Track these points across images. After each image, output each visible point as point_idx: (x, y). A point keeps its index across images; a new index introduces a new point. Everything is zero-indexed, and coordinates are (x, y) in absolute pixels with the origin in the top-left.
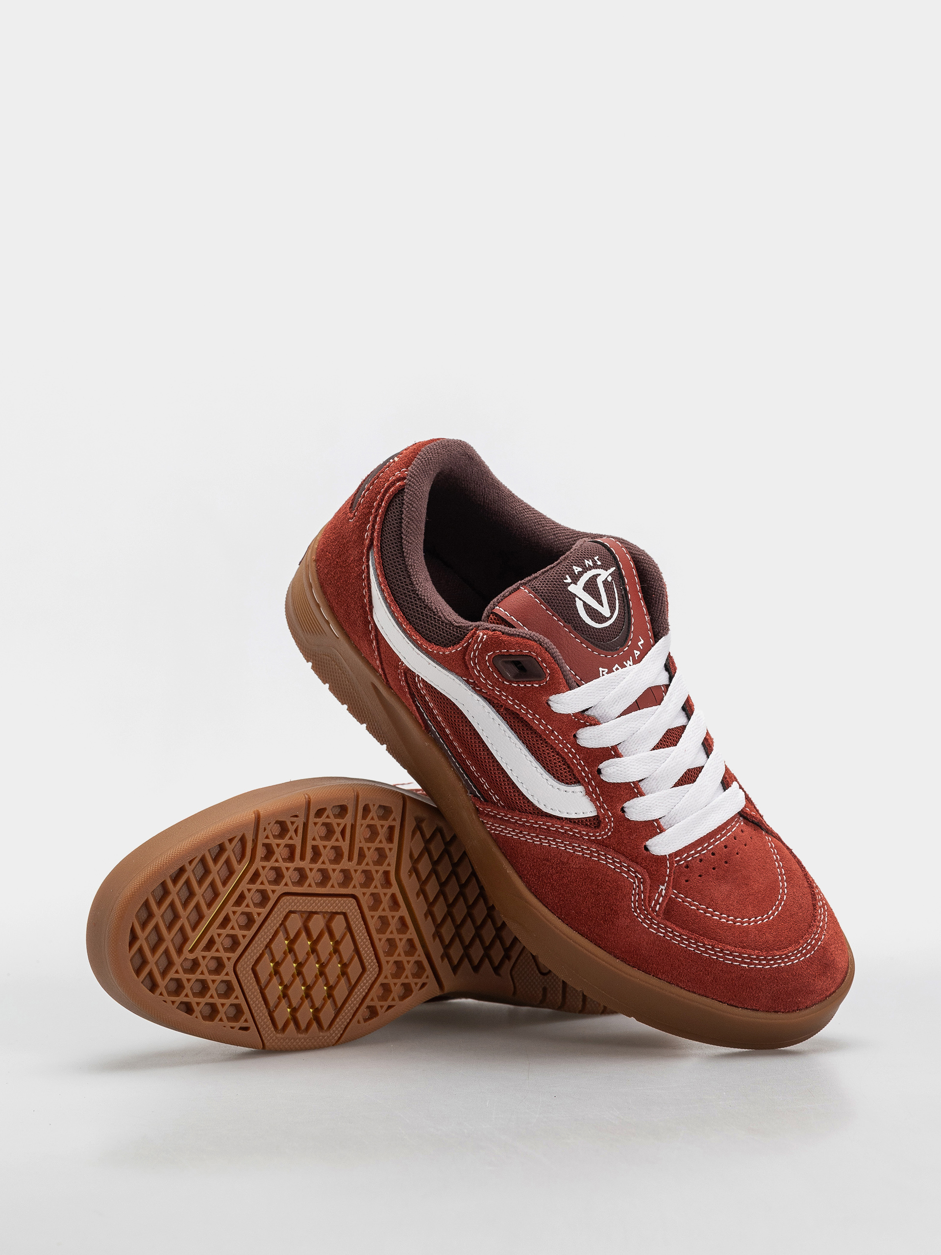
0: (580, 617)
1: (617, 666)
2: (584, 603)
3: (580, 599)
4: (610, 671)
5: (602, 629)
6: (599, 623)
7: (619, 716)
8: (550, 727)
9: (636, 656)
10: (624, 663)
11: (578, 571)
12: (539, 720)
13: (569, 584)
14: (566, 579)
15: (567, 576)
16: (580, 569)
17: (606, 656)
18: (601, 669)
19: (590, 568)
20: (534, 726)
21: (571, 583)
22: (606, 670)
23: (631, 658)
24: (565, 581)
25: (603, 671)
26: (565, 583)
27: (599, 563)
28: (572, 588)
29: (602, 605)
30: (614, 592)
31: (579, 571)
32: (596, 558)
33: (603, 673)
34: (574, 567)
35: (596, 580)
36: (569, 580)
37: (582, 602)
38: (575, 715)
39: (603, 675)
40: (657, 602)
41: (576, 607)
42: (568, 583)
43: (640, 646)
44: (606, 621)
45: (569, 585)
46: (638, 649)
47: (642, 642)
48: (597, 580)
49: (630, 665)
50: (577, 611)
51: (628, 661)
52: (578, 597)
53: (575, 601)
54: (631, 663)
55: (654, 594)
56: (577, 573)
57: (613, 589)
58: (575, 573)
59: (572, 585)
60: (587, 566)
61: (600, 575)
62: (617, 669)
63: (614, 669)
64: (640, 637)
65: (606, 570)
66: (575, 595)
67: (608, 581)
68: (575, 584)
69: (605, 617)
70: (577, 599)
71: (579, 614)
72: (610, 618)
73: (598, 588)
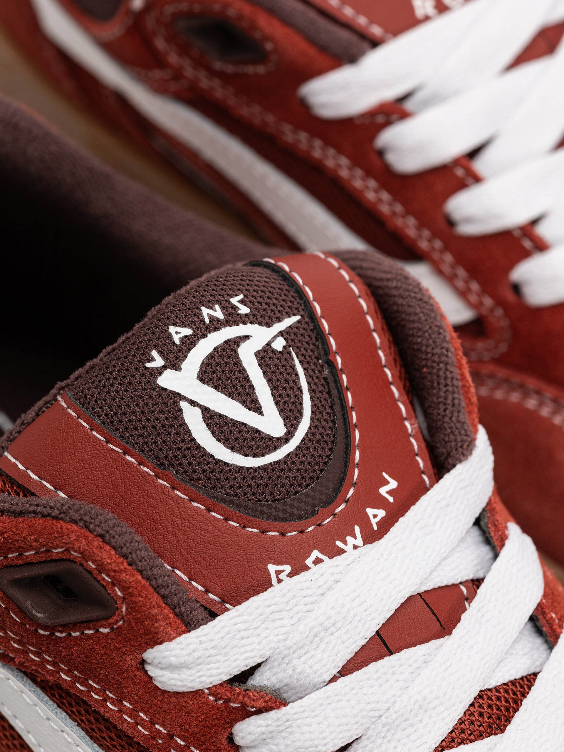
0: (198, 447)
1: (316, 554)
2: (205, 410)
3: (193, 403)
4: (299, 569)
5: (265, 468)
6: (255, 456)
7: (334, 679)
8: (161, 729)
9: (374, 521)
10: (339, 543)
11: (181, 335)
12: (133, 714)
13: (160, 371)
14: (152, 359)
15: (154, 353)
16: (188, 331)
17: (283, 534)
18: (272, 568)
19: (216, 325)
20: (125, 728)
21: (164, 367)
22: (288, 568)
23: (357, 529)
24: (148, 365)
25: (278, 573)
26: (148, 369)
27: (244, 310)
28: (167, 380)
29: (258, 410)
30: (297, 375)
31: (186, 337)
32: (235, 301)
33: (280, 576)
34: (172, 329)
35: (236, 352)
36: (158, 362)
37: (198, 411)
38: (214, 690)
39: (280, 581)
40: (435, 384)
41: (183, 424)
42: (157, 368)
43: (387, 496)
44: (275, 448)
45: (160, 374)
46: (380, 503)
47: (393, 484)
48: (239, 350)
49: (355, 547)
50: (189, 432)
51: (349, 539)
52: (186, 399)
53: (180, 410)
54: (359, 541)
55: (426, 366)
56: (177, 342)
57: (293, 367)
58: (174, 345)
59: (169, 373)
60: (207, 321)
61: (247, 337)
62: (318, 561)
63: (309, 562)
64: (384, 474)
65: (269, 325)
66: (179, 394)
67: (274, 351)
68: (177, 368)
69: (271, 438)
70: (184, 405)
71: (193, 440)
72: (285, 439)
73: (243, 371)
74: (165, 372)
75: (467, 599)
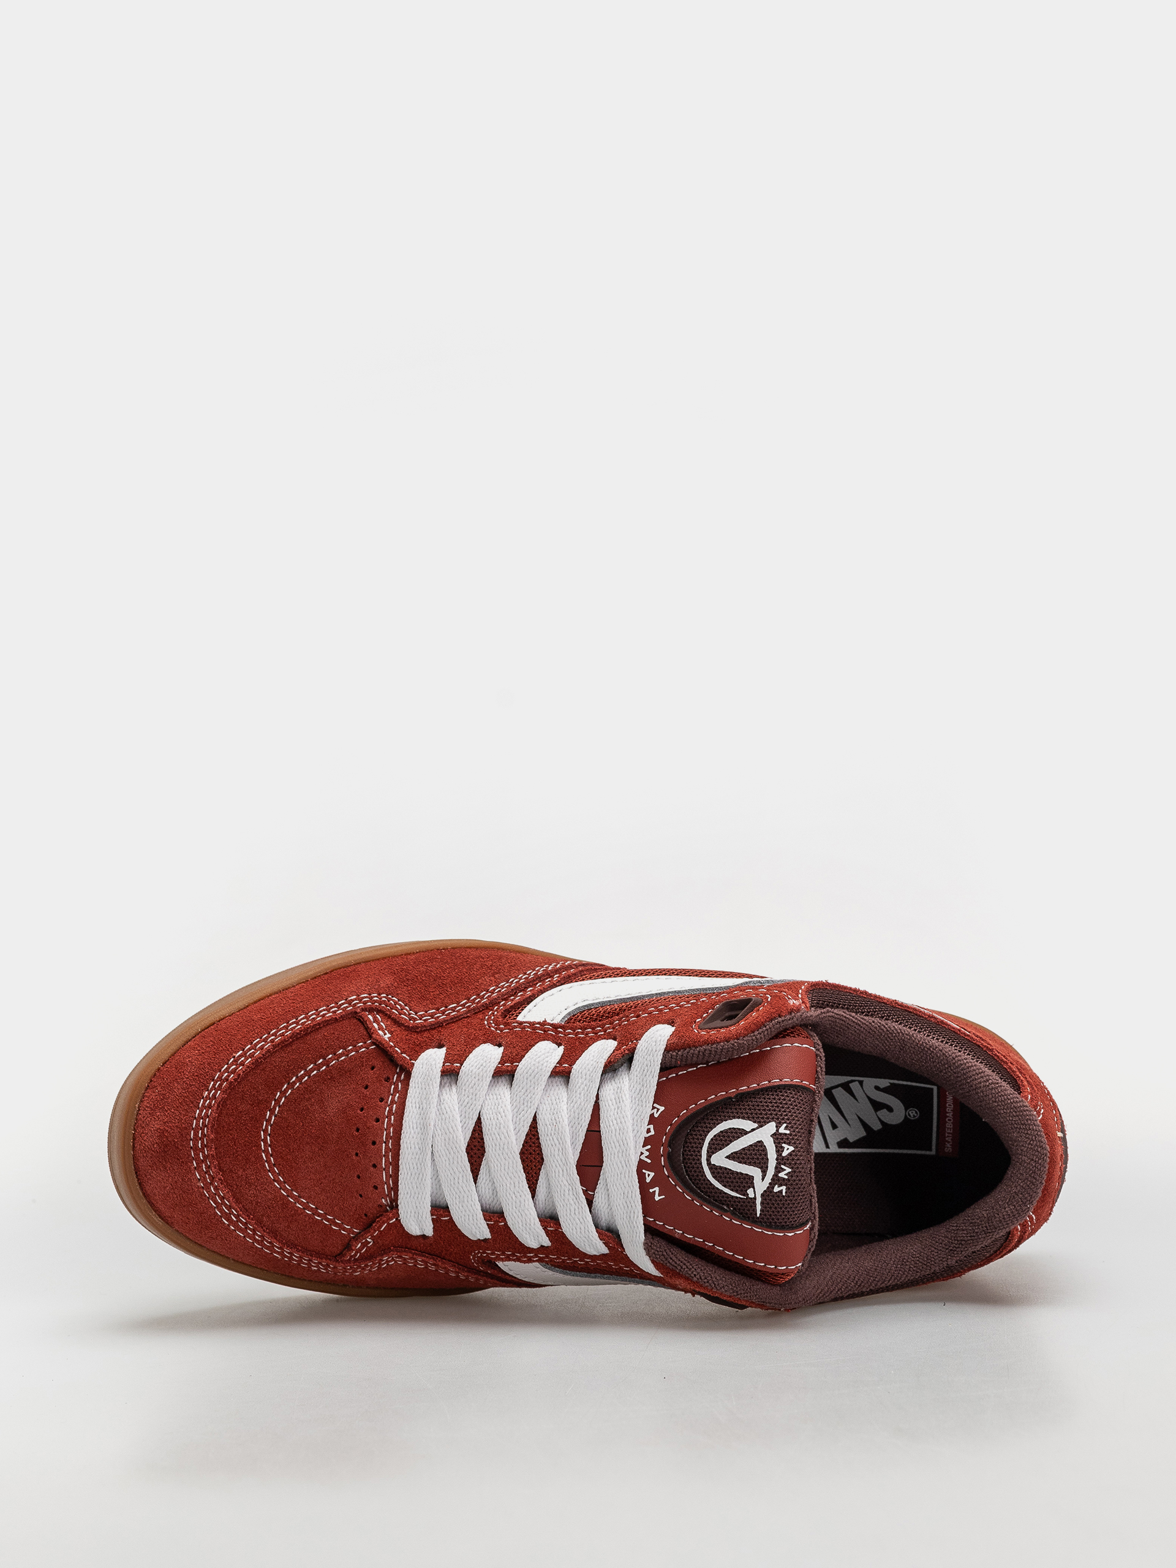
1: (652, 1133)
2: (746, 1133)
3: (753, 1130)
4: (652, 1120)
5: (704, 1140)
6: (712, 1139)
7: (597, 1096)
9: (647, 1173)
10: (649, 1147)
11: (785, 1149)
13: (778, 1127)
14: (786, 1128)
15: (788, 1132)
16: (784, 1154)
17: (671, 1125)
18: (662, 1109)
19: (778, 1170)
21: (777, 1130)
22: (656, 1115)
23: (649, 1161)
24: (785, 1125)
25: (658, 1110)
26: (784, 1123)
27: (776, 1189)
28: (771, 1127)
29: (729, 1157)
30: (732, 1190)
31: (783, 1151)
32: (784, 1188)
33: (656, 1109)
34: (792, 1148)
35: (759, 1168)
36: (782, 1130)
37: (748, 1130)
38: (636, 1043)
39: (654, 1108)
41: (748, 1118)
42: (780, 1127)
43: (653, 1190)
44: (708, 1151)
45: (777, 1127)
46: (653, 1183)
47: (657, 1198)
48: (760, 1170)
49: (642, 1153)
51: (648, 1153)
52: (757, 1128)
53: (755, 1122)
54: (643, 1157)
56: (783, 1145)
57: (737, 1191)
58: (785, 1143)
59: (774, 1130)
61: (763, 1179)
62: (648, 1131)
63: (651, 1127)
64: (664, 1197)
65: (762, 1195)
66: (761, 1126)
67: (749, 1187)
68: (773, 1136)
69: (713, 1153)
70: (756, 1125)
71: (739, 1118)
72: (708, 1160)
73: (750, 1164)
74: (776, 1129)
75: (586, 1191)
